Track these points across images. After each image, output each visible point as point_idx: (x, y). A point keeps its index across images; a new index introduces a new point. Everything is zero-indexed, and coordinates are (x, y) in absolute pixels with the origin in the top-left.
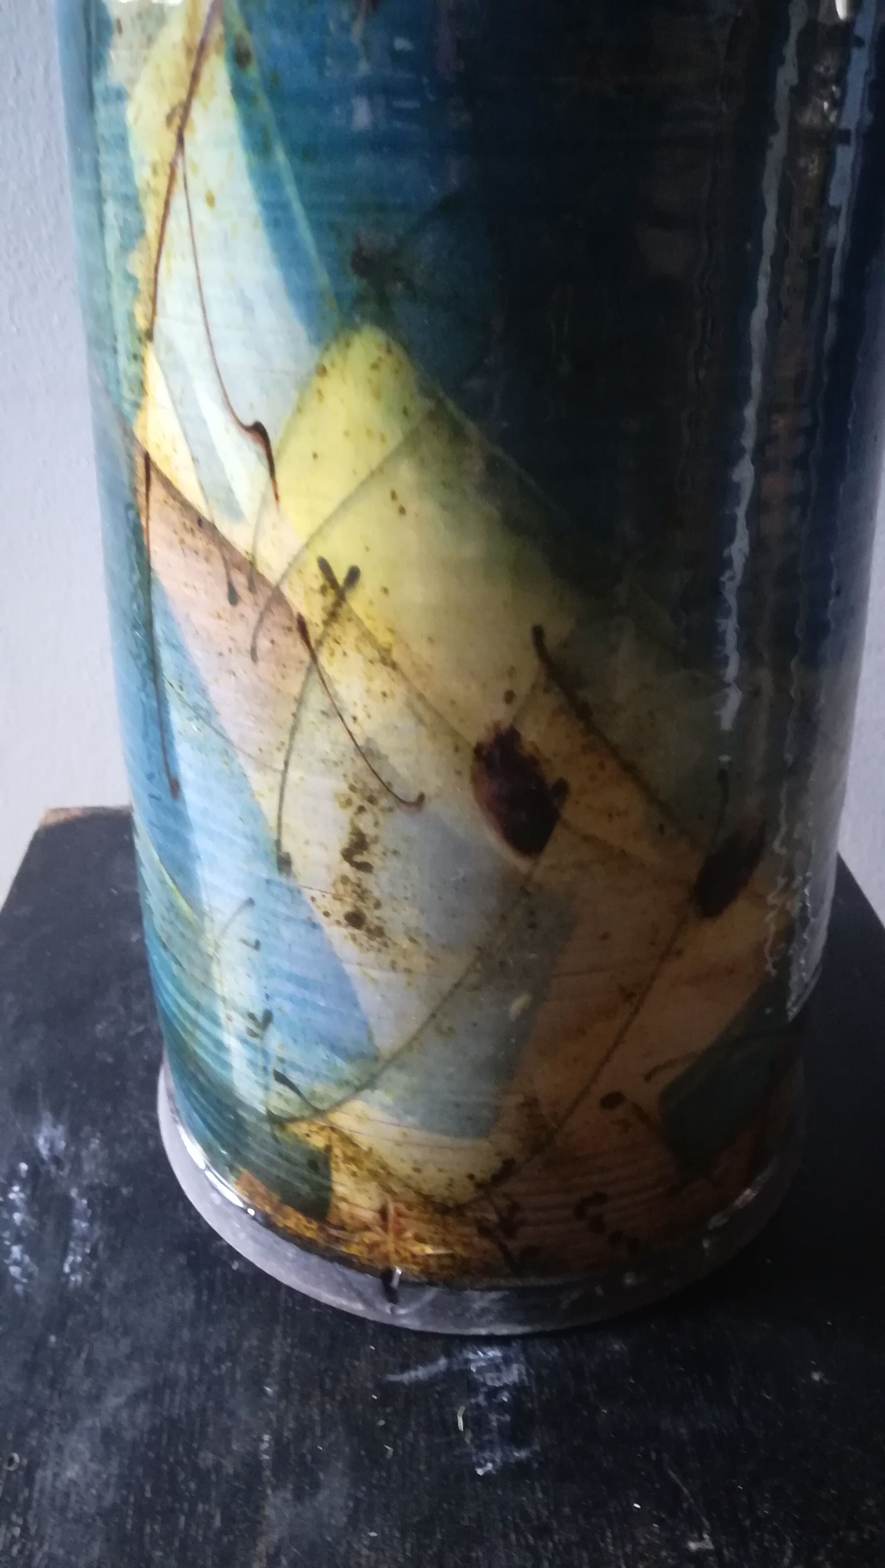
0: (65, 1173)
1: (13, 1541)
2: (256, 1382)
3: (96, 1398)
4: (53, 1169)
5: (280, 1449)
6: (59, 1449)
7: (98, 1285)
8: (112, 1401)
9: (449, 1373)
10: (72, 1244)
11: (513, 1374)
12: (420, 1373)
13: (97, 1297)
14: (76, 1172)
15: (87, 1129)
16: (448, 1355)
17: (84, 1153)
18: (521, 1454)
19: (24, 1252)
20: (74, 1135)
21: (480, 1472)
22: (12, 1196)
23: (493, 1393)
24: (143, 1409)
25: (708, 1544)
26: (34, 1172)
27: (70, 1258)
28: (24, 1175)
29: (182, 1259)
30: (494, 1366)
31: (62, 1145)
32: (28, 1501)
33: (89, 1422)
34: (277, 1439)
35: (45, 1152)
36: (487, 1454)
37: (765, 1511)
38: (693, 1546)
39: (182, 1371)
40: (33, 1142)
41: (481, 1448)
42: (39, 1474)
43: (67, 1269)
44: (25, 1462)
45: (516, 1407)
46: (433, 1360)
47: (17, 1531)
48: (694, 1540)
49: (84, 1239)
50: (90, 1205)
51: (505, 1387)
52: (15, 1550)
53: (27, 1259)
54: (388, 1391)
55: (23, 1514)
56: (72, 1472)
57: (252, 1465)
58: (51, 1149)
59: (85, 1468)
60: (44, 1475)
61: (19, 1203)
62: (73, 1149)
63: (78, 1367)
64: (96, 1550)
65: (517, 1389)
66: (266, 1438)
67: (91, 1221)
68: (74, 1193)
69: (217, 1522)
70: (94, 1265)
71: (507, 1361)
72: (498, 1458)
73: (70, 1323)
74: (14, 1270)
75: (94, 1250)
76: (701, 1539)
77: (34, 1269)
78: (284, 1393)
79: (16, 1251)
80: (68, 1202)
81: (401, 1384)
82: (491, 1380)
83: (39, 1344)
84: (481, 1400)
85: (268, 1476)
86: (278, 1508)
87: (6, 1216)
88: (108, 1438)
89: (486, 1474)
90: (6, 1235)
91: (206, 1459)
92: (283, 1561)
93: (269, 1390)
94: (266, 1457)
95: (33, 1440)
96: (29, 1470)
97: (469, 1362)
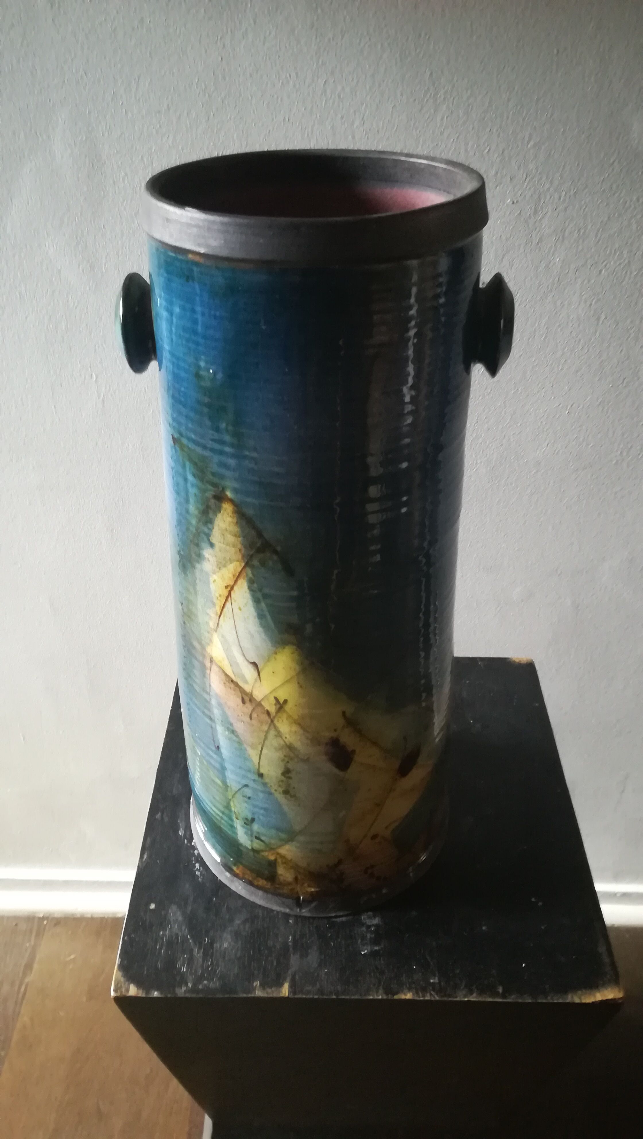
1: (209, 966)
2: (286, 918)
3: (231, 920)
5: (295, 941)
6: (221, 937)
8: (237, 922)
11: (376, 922)
12: (344, 918)
18: (377, 948)
21: (363, 953)
23: (369, 927)
24: (247, 926)
25: (437, 980)
30: (370, 917)
32: (212, 954)
33: (229, 929)
34: (294, 938)
36: (365, 947)
37: (458, 971)
38: (432, 981)
39: (261, 914)
41: (364, 945)
42: (215, 945)
44: (210, 941)
45: (376, 932)
47: (210, 963)
48: (432, 979)
51: (373, 925)
52: (210, 969)
54: (332, 924)
55: (211, 957)
56: (225, 945)
57: (285, 945)
59: (229, 943)
60: (217, 945)
63: (224, 909)
64: (236, 970)
65: (377, 927)
66: (290, 937)
69: (275, 963)
71: (375, 916)
72: (369, 948)
74: (197, 873)
76: (435, 979)
78: (296, 923)
79: (197, 865)
81: (336, 922)
83: (210, 901)
84: (364, 929)
85: (291, 949)
86: (294, 961)
87: (192, 851)
88: (237, 935)
89: (364, 954)
90: (193, 859)
91: (270, 943)
92: (297, 977)
93: (291, 921)
94: (290, 944)
95: (211, 933)
96: (211, 944)
97: (361, 916)
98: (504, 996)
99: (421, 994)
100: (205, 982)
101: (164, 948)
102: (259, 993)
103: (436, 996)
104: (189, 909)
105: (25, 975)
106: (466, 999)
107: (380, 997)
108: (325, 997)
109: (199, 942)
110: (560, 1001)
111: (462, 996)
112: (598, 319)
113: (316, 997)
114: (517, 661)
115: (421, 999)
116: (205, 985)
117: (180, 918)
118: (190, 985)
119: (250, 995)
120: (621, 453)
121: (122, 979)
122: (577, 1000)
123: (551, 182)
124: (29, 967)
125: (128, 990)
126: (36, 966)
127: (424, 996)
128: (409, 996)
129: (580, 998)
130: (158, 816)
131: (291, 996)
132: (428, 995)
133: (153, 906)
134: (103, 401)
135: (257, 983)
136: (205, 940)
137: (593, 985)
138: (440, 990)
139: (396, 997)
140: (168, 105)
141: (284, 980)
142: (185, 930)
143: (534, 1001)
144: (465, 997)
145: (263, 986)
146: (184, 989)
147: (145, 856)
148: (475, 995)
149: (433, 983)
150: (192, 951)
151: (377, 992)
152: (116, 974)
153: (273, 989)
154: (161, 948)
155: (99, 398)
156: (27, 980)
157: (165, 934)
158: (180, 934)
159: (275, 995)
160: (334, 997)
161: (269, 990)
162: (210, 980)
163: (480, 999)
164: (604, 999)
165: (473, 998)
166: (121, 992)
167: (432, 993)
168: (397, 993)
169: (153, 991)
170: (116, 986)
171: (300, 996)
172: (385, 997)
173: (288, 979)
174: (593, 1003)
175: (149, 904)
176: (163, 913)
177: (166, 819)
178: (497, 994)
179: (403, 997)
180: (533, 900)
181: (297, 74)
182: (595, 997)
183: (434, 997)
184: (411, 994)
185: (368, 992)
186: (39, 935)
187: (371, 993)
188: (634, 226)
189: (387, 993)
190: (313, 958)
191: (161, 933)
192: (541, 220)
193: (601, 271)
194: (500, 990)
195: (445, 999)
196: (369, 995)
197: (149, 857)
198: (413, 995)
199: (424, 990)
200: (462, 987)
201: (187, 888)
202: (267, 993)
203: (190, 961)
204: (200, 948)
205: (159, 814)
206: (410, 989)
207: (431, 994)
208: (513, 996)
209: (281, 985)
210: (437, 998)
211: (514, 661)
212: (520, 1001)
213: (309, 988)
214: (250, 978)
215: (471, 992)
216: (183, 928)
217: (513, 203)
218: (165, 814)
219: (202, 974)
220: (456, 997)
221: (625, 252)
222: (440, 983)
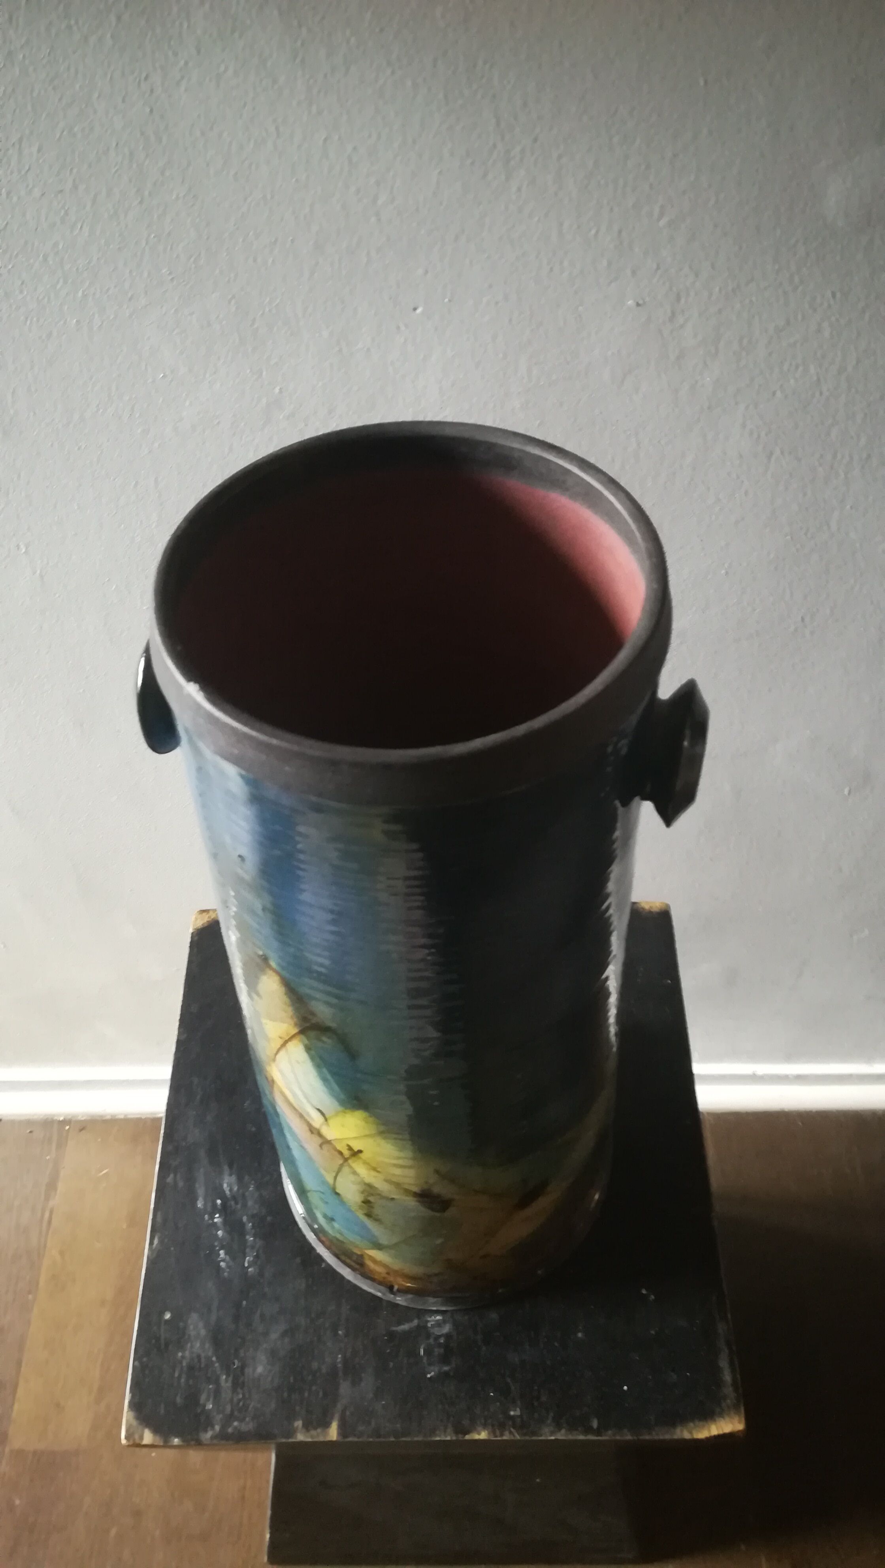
0: (239, 1206)
1: (240, 1400)
2: (335, 1330)
3: (266, 1334)
4: (233, 1203)
5: (345, 1361)
6: (253, 1358)
7: (261, 1274)
8: (274, 1336)
9: (418, 1327)
10: (248, 1250)
11: (446, 1329)
12: (405, 1327)
13: (262, 1281)
14: (245, 1205)
15: (247, 1178)
16: (419, 1318)
17: (247, 1194)
18: (446, 1368)
19: (226, 1254)
20: (240, 1179)
21: (429, 1376)
22: (216, 1220)
23: (437, 1338)
24: (287, 1340)
25: (518, 1412)
26: (224, 1204)
27: (248, 1258)
28: (219, 1207)
29: (298, 1260)
30: (439, 1324)
31: (235, 1188)
32: (243, 1383)
33: (265, 1346)
34: (344, 1358)
35: (228, 1192)
36: (432, 1368)
37: (544, 1398)
38: (512, 1413)
39: (303, 1323)
40: (222, 1186)
41: (430, 1364)
42: (246, 1370)
43: (246, 1265)
44: (240, 1364)
45: (446, 1346)
46: (412, 1321)
47: (241, 1396)
48: (512, 1411)
49: (253, 1247)
50: (253, 1226)
51: (443, 1335)
52: (241, 1404)
53: (228, 1258)
54: (392, 1335)
55: (242, 1388)
56: (260, 1369)
57: (334, 1368)
58: (231, 1190)
59: (265, 1368)
60: (248, 1371)
61: (219, 1225)
62: (241, 1191)
63: (257, 1317)
64: (273, 1405)
65: (448, 1336)
66: (340, 1356)
67: (255, 1236)
68: (245, 1219)
69: (321, 1394)
70: (259, 1263)
71: (444, 1321)
72: (437, 1369)
73: (251, 1294)
74: (223, 1264)
75: (257, 1252)
76: (516, 1410)
77: (231, 1263)
78: (347, 1335)
79: (222, 1252)
80: (242, 1225)
81: (397, 1332)
82: (437, 1331)
83: (238, 1306)
84: (431, 1341)
85: (341, 1374)
86: (345, 1388)
87: (214, 1232)
88: (273, 1354)
89: (431, 1377)
90: (216, 1244)
91: (315, 1365)
92: (348, 1413)
93: (340, 1332)
94: (340, 1365)
95: (242, 1353)
96: (242, 1368)
97: (428, 1321)
98: (598, 1432)
99: (498, 1432)
100: (236, 1424)
101: (184, 1376)
102: (301, 1437)
103: (516, 1435)
104: (213, 1318)
105: (47, 1198)
106: (553, 1438)
107: (448, 1438)
108: (382, 1440)
109: (227, 1367)
110: (667, 1437)
111: (549, 1434)
112: (771, 454)
113: (371, 1440)
114: (647, 907)
115: (499, 1438)
116: (236, 1428)
117: (203, 1332)
118: (217, 1428)
119: (290, 1440)
120: (803, 619)
121: (135, 1423)
122: (686, 1435)
123: (697, 275)
124: (52, 1186)
125: (142, 1438)
126: (60, 1186)
127: (502, 1435)
128: (483, 1435)
129: (691, 1433)
130: (170, 1179)
131: (341, 1439)
132: (507, 1433)
133: (168, 1316)
135: (299, 1424)
136: (234, 1364)
137: (708, 1415)
138: (522, 1426)
139: (467, 1437)
140: (74, 180)
141: (332, 1418)
142: (208, 1350)
143: (635, 1438)
144: (552, 1433)
145: (307, 1426)
146: (209, 1434)
147: (156, 1241)
148: (563, 1431)
149: (514, 1417)
150: (217, 1382)
151: (445, 1432)
152: (127, 1416)
153: (319, 1430)
154: (180, 1377)
156: (51, 1203)
157: (185, 1355)
158: (203, 1355)
159: (321, 1439)
160: (392, 1439)
161: (313, 1432)
162: (242, 1420)
163: (570, 1437)
164: (721, 1432)
165: (561, 1435)
166: (134, 1440)
167: (512, 1430)
168: (468, 1432)
169: (173, 1438)
170: (127, 1431)
171: (350, 1439)
172: (454, 1438)
173: (337, 1416)
174: (707, 1438)
175: (162, 1313)
176: (181, 1324)
177: (181, 1184)
178: (591, 1430)
179: (477, 1437)
180: (644, 1292)
181: (277, 129)
182: (709, 1431)
183: (514, 1436)
184: (486, 1432)
185: (433, 1432)
186: (61, 1145)
187: (437, 1432)
188: (827, 334)
189: (457, 1432)
190: (368, 1382)
191: (180, 1354)
192: (682, 326)
193: (774, 393)
194: (595, 1424)
195: (527, 1438)
196: (436, 1435)
197: (161, 1242)
198: (489, 1434)
199: (502, 1426)
200: (549, 1422)
201: (210, 1287)
202: (312, 1437)
203: (217, 1392)
204: (228, 1375)
205: (172, 1176)
206: (485, 1426)
207: (511, 1433)
208: (610, 1432)
209: (327, 1425)
210: (518, 1437)
211: (643, 909)
212: (618, 1438)
213: (361, 1428)
214: (291, 1417)
215: (559, 1427)
216: (207, 1346)
217: (638, 305)
218: (178, 1176)
219: (232, 1411)
220: (541, 1436)
221: (812, 370)
222: (521, 1417)
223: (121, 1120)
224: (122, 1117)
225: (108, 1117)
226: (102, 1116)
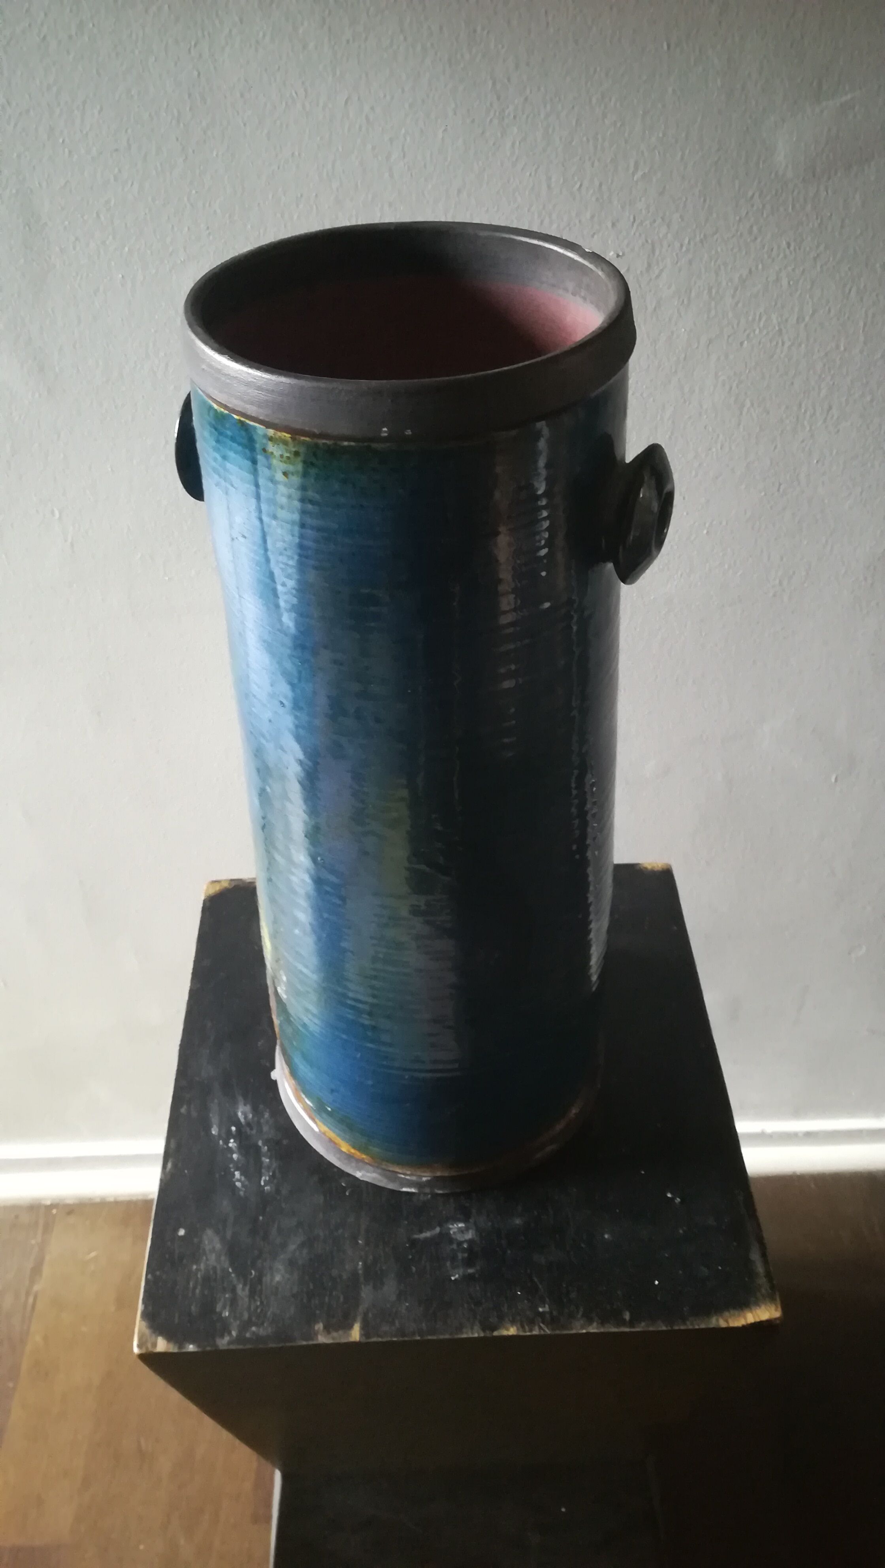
0: (254, 1132)
1: (257, 1307)
2: (355, 1238)
3: (284, 1246)
4: (248, 1130)
5: (366, 1267)
6: (271, 1268)
7: (278, 1191)
8: (292, 1247)
9: (440, 1233)
10: (263, 1171)
11: (469, 1235)
12: (427, 1234)
13: (278, 1198)
14: (260, 1131)
15: (261, 1106)
16: (440, 1225)
17: (262, 1121)
18: (471, 1271)
19: (241, 1175)
20: (255, 1110)
21: (453, 1278)
22: (230, 1145)
23: (460, 1244)
24: (305, 1251)
25: (547, 1308)
26: (239, 1130)
27: (263, 1178)
28: (234, 1133)
29: (316, 1178)
30: (461, 1231)
31: (250, 1116)
32: (261, 1290)
33: (282, 1257)
34: (365, 1264)
35: (242, 1120)
36: (456, 1271)
37: (573, 1295)
38: (541, 1310)
39: (321, 1234)
40: (236, 1115)
41: (454, 1268)
42: (264, 1279)
43: (262, 1183)
44: (257, 1274)
45: (470, 1250)
46: (434, 1228)
47: (258, 1303)
48: (541, 1307)
49: (269, 1168)
50: (269, 1150)
51: (466, 1241)
52: (259, 1310)
53: (243, 1178)
54: (414, 1243)
55: (260, 1296)
56: (278, 1278)
57: (354, 1274)
58: (246, 1118)
59: (283, 1277)
60: (267, 1279)
61: (234, 1148)
62: (256, 1119)
63: (274, 1231)
64: (292, 1310)
65: (471, 1242)
66: (360, 1263)
67: (270, 1158)
68: (260, 1143)
69: (342, 1299)
70: (275, 1181)
71: (467, 1229)
72: (461, 1271)
73: (268, 1209)
74: (238, 1184)
75: (274, 1173)
76: (545, 1307)
77: (247, 1183)
78: (367, 1243)
79: (237, 1174)
80: (258, 1149)
81: (419, 1240)
82: (460, 1237)
83: (256, 1220)
84: (455, 1246)
85: (362, 1279)
86: (367, 1293)
87: (229, 1156)
88: (292, 1263)
89: (455, 1279)
90: (231, 1166)
91: (335, 1272)
92: (370, 1315)
93: (360, 1242)
94: (360, 1272)
95: (259, 1263)
96: (260, 1279)
97: (450, 1229)
98: (631, 1324)
99: (527, 1327)
100: (254, 1329)
101: (199, 1287)
102: (322, 1339)
103: (547, 1331)
104: (229, 1232)
105: (32, 1282)
106: (584, 1331)
107: (476, 1335)
108: (406, 1339)
109: (243, 1277)
110: (703, 1326)
111: (580, 1328)
112: (743, 406)
113: (395, 1339)
114: (649, 867)
115: (528, 1334)
116: (254, 1333)
117: (218, 1246)
118: (234, 1333)
119: (311, 1343)
120: (781, 583)
121: (147, 1332)
122: (723, 1324)
123: (669, 226)
124: (37, 1270)
125: (155, 1345)
126: (46, 1270)
127: (531, 1330)
128: (512, 1331)
129: (727, 1321)
130: (183, 1110)
131: (364, 1340)
132: (537, 1328)
133: (182, 1232)
134: (72, 545)
135: (319, 1326)
136: (251, 1274)
137: (743, 1304)
138: (553, 1321)
139: (496, 1333)
140: (128, 140)
141: (354, 1320)
142: (225, 1262)
143: (669, 1328)
144: (582, 1328)
145: (328, 1329)
146: (227, 1339)
147: (169, 1165)
148: (595, 1324)
149: (543, 1313)
150: (234, 1290)
151: (472, 1329)
152: (139, 1325)
153: (341, 1332)
154: (195, 1288)
155: (66, 541)
156: (36, 1288)
157: (199, 1268)
158: (218, 1267)
159: (343, 1340)
160: (418, 1338)
161: (335, 1334)
162: (260, 1325)
163: (602, 1330)
164: (758, 1320)
165: (593, 1329)
166: (147, 1348)
167: (542, 1325)
168: (495, 1328)
169: (187, 1345)
170: (140, 1340)
171: (374, 1339)
172: (482, 1335)
173: (359, 1318)
174: (744, 1327)
175: (176, 1230)
176: (196, 1240)
177: (194, 1114)
178: (623, 1323)
179: (505, 1333)
180: (669, 1195)
181: (306, 91)
182: (745, 1319)
183: (544, 1331)
184: (515, 1328)
185: (460, 1329)
186: (48, 1228)
187: (464, 1330)
188: (785, 282)
189: (484, 1330)
190: (390, 1288)
191: (195, 1267)
192: (658, 277)
193: (742, 344)
194: (627, 1316)
195: (558, 1332)
196: (462, 1333)
197: (175, 1166)
198: (518, 1329)
199: (532, 1322)
200: (579, 1316)
201: (225, 1205)
202: (333, 1338)
203: (234, 1302)
204: (245, 1285)
205: (185, 1107)
206: (513, 1322)
207: (540, 1328)
208: (643, 1324)
209: (351, 1327)
210: (548, 1332)
211: (646, 868)
212: (651, 1329)
213: (385, 1328)
214: (311, 1319)
215: (590, 1321)
216: (223, 1258)
217: (618, 256)
218: (192, 1106)
219: (250, 1318)
220: (572, 1329)
221: (774, 317)
222: (551, 1313)
223: (110, 1203)
224: (112, 1199)
225: (98, 1200)
226: (90, 1199)
